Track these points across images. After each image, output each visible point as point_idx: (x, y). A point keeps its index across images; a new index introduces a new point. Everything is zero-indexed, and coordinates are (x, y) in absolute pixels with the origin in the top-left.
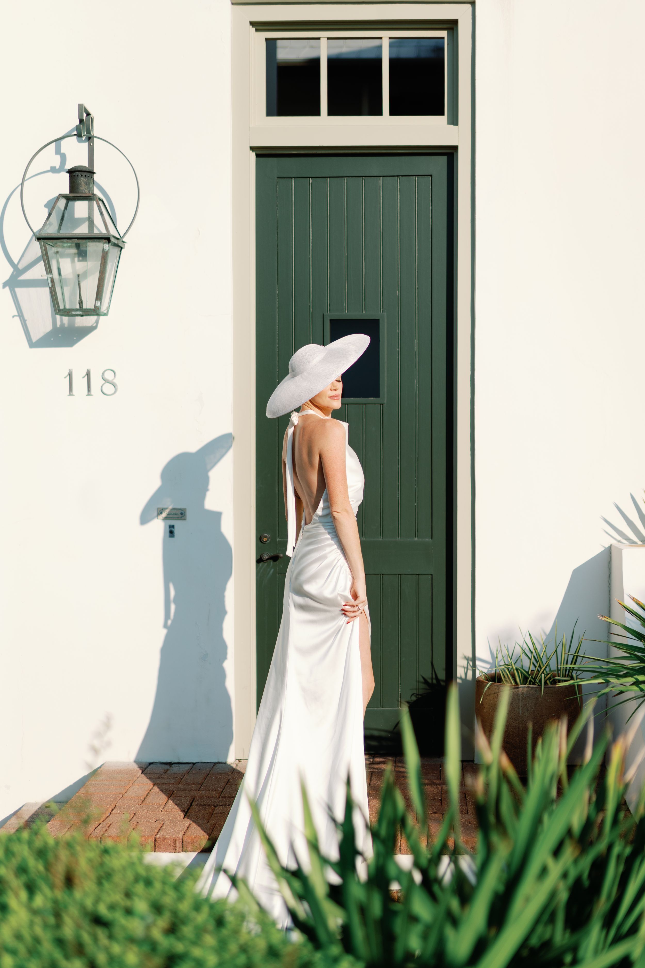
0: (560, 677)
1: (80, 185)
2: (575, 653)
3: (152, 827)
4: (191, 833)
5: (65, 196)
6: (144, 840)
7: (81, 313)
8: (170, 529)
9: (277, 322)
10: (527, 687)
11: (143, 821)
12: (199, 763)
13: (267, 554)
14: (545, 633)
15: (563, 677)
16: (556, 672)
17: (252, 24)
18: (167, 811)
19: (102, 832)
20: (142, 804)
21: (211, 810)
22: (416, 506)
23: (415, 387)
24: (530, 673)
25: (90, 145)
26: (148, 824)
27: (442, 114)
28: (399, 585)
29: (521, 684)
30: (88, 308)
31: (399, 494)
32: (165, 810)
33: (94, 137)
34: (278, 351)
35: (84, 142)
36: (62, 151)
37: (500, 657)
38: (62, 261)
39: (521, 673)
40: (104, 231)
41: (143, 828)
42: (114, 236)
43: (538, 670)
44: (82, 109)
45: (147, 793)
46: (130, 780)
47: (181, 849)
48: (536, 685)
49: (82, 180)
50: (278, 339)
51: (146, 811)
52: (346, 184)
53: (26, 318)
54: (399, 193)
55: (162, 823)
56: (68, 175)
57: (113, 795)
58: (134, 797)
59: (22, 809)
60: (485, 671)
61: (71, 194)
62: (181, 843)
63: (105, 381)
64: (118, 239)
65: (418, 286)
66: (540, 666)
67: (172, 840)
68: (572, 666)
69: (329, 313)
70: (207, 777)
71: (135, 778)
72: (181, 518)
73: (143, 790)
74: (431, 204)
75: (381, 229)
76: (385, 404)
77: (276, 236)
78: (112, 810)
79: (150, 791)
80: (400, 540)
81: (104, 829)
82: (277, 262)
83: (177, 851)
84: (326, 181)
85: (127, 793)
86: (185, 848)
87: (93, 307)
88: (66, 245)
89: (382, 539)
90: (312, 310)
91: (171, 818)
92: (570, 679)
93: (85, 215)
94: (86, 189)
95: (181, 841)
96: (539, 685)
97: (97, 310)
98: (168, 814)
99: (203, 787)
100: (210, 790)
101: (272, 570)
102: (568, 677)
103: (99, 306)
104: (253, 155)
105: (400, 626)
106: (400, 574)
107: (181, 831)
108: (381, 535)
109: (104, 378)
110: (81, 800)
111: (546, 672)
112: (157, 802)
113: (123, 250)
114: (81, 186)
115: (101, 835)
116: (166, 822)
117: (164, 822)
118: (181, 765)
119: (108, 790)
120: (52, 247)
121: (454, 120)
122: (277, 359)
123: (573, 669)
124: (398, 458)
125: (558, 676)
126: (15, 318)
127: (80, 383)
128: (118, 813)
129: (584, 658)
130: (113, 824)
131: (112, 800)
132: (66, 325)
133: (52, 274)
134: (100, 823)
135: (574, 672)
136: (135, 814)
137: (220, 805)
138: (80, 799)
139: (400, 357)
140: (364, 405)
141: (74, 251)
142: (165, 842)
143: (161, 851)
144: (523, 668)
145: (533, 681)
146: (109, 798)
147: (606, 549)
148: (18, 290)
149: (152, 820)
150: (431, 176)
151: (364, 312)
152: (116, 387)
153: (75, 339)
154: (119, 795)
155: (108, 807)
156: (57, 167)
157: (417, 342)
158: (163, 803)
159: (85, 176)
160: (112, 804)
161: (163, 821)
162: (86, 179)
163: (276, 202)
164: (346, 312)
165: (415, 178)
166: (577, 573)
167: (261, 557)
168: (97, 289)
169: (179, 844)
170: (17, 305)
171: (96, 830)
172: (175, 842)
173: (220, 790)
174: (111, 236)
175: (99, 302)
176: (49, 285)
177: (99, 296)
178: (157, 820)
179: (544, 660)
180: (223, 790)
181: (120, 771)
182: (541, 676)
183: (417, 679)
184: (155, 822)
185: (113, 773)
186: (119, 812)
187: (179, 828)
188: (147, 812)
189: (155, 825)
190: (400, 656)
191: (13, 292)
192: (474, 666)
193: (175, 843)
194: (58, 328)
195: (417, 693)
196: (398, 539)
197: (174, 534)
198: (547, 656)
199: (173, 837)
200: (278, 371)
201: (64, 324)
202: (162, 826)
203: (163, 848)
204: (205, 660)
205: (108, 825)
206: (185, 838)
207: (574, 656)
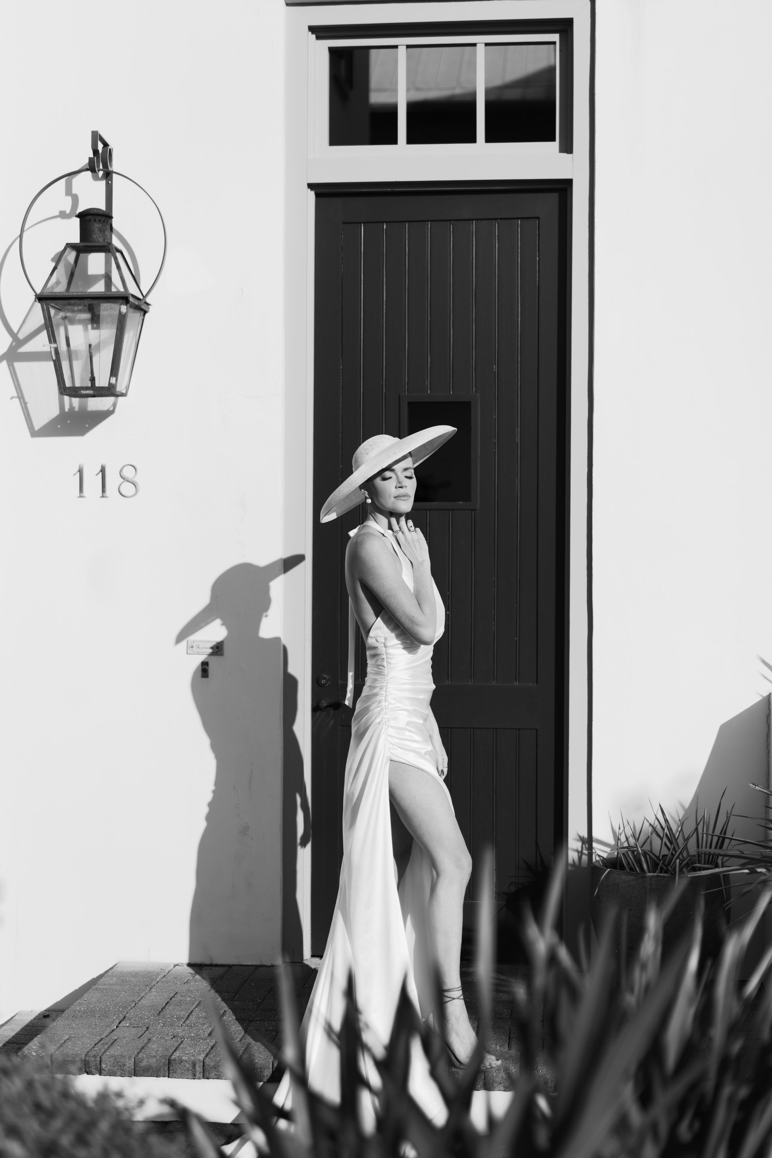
0: (701, 864)
1: (93, 232)
2: (721, 834)
3: (166, 1046)
4: (215, 1054)
5: (74, 245)
6: (155, 1061)
7: (91, 392)
8: (203, 667)
9: (341, 405)
10: (657, 876)
11: (157, 1038)
12: (236, 965)
13: (326, 701)
14: (683, 806)
15: (704, 864)
16: (696, 858)
17: (313, 29)
18: (189, 1025)
19: (103, 1050)
20: (158, 1015)
21: (245, 1025)
22: (516, 640)
23: (517, 488)
24: (661, 858)
25: (109, 183)
26: (162, 1041)
27: (554, 140)
28: (495, 742)
29: (649, 872)
30: (100, 386)
31: (494, 625)
32: (186, 1024)
33: (113, 172)
34: (342, 443)
35: (101, 179)
36: (74, 192)
37: (623, 838)
38: (70, 327)
39: (650, 857)
40: (122, 289)
41: (155, 1046)
42: (133, 296)
43: (672, 854)
44: (96, 137)
45: (167, 1002)
46: (146, 985)
47: (202, 1074)
48: (669, 873)
49: (96, 226)
50: (342, 427)
51: (162, 1025)
52: (429, 231)
53: (27, 400)
54: (497, 241)
55: (180, 1040)
56: (78, 220)
57: (123, 1004)
58: (149, 1007)
59: (14, 1018)
60: (605, 855)
61: (81, 243)
62: (202, 1067)
63: (124, 479)
64: (139, 299)
65: (520, 359)
66: (674, 849)
67: (190, 1063)
68: (717, 851)
69: (406, 393)
70: (244, 983)
71: (154, 983)
72: (217, 653)
73: (161, 998)
74: (538, 254)
75: (474, 287)
76: (477, 510)
77: (341, 296)
78: (120, 1023)
79: (171, 999)
80: (495, 684)
81: (106, 1047)
82: (342, 330)
83: (197, 1077)
84: (404, 227)
85: (142, 1001)
86: (207, 1074)
87: (107, 385)
88: (76, 308)
89: (473, 682)
90: (385, 390)
91: (192, 1035)
92: (713, 866)
93: (102, 271)
94: (100, 237)
95: (202, 1064)
96: (672, 874)
97: (112, 388)
98: (189, 1029)
99: (237, 997)
100: (247, 1000)
101: (332, 721)
102: (711, 864)
103: (114, 383)
104: (312, 194)
105: (495, 796)
106: (496, 729)
107: (203, 1051)
108: (471, 679)
109: (122, 476)
110: (82, 1009)
111: (683, 856)
112: (178, 1013)
113: (147, 315)
114: (93, 234)
115: (100, 1054)
116: (186, 1039)
117: (183, 1040)
118: (213, 968)
119: (118, 996)
120: (59, 311)
121: (567, 147)
122: (341, 452)
123: (719, 855)
124: (494, 579)
125: (699, 863)
126: (14, 399)
127: (92, 482)
128: (127, 1027)
129: (732, 840)
130: (118, 1040)
131: (121, 1009)
132: (77, 409)
133: (56, 344)
134: (102, 1039)
135: (720, 858)
136: (148, 1028)
137: (258, 1020)
138: (81, 1007)
139: (498, 450)
140: (451, 512)
141: (87, 316)
142: (181, 1065)
143: (177, 1077)
144: (653, 852)
145: (666, 869)
146: (118, 1007)
147: (764, 698)
148: (17, 365)
149: (168, 1037)
150: (538, 218)
151: (451, 393)
152: (137, 487)
153: (87, 426)
154: (130, 1004)
155: (115, 1019)
156: (68, 212)
157: (519, 430)
158: (184, 1015)
159: (100, 221)
160: (120, 1015)
161: (181, 1038)
162: (101, 225)
163: (341, 254)
164: (429, 392)
165: (518, 222)
166: (726, 730)
167: (318, 704)
168: (112, 362)
169: (199, 1069)
170: (16, 384)
171: (96, 1047)
172: (194, 1065)
173: (259, 1000)
174: (129, 295)
175: (115, 378)
176: (53, 357)
177: (114, 371)
178: (174, 1037)
179: (681, 841)
180: (263, 1000)
181: (136, 973)
182: (675, 862)
183: (517, 864)
184: (172, 1039)
185: (126, 976)
186: (128, 1025)
187: (201, 1048)
188: (164, 1026)
189: (171, 1043)
190: (495, 834)
191: (11, 367)
192: (590, 848)
193: (195, 1067)
194: (67, 412)
195: (517, 881)
196: (493, 683)
197: (208, 673)
198: (684, 837)
199: (191, 1059)
200: (342, 468)
201: (74, 408)
202: (180, 1045)
203: (180, 1073)
204: (245, 835)
205: (112, 1041)
206: (207, 1061)
207: (719, 837)
